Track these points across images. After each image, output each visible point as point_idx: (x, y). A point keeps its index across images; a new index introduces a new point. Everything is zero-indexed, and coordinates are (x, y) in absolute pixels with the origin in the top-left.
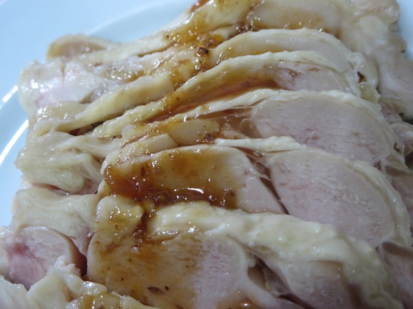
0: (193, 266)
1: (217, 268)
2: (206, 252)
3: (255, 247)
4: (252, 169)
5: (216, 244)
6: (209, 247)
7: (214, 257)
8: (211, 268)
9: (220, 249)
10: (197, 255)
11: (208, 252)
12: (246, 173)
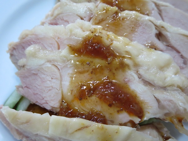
0: (134, 31)
1: (143, 32)
2: (140, 26)
3: (159, 26)
4: (156, 8)
5: (145, 23)
6: (142, 24)
7: (143, 28)
8: (141, 32)
9: (146, 25)
10: (137, 26)
11: (141, 26)
12: (153, 9)
